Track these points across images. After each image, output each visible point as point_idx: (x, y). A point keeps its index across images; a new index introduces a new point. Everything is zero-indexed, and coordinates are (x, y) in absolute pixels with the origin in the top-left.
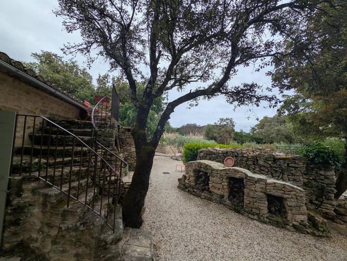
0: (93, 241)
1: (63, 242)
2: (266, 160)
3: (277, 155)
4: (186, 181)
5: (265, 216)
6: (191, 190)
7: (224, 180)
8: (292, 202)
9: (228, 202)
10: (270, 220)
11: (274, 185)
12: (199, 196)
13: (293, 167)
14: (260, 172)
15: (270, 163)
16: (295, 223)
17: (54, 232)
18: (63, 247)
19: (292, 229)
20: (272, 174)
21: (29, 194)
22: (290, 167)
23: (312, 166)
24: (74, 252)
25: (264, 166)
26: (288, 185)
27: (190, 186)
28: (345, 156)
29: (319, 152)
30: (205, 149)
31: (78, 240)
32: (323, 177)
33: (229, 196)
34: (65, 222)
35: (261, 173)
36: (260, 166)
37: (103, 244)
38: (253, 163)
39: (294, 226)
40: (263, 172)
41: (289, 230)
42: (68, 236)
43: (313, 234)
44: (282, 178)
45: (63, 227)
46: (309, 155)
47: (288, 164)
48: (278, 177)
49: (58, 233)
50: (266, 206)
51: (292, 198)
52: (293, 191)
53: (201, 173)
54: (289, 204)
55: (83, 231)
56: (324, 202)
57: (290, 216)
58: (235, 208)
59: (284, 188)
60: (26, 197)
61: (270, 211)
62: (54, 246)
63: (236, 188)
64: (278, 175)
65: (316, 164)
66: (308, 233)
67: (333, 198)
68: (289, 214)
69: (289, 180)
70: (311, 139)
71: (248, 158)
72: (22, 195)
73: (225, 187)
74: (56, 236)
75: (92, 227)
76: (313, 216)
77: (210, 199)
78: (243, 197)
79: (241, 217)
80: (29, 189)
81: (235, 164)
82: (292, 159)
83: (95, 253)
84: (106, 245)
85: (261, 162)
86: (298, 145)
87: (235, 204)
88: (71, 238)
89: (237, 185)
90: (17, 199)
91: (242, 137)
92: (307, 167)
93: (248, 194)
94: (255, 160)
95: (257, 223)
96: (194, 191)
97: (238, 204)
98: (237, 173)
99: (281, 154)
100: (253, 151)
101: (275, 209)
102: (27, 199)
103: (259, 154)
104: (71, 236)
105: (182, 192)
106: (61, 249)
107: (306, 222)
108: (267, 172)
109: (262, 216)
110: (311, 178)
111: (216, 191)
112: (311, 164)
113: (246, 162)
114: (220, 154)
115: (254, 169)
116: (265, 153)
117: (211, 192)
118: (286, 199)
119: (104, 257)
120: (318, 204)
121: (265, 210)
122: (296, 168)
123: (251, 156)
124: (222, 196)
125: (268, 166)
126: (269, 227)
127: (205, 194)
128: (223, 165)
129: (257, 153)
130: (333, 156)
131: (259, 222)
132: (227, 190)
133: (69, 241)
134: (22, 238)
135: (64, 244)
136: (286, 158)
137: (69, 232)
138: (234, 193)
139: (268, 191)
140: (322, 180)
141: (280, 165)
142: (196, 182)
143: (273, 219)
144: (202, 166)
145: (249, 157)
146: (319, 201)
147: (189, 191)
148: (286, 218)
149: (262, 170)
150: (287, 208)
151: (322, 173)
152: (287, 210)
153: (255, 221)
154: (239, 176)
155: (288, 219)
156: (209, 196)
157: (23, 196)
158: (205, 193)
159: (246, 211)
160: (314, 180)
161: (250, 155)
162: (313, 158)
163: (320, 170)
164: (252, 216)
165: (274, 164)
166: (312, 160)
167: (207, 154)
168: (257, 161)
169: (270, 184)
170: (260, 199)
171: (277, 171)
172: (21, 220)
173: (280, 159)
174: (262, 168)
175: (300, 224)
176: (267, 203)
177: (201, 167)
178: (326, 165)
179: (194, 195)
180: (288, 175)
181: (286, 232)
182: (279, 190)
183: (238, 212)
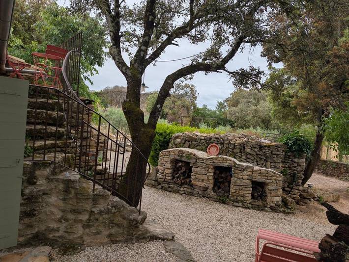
0: (125, 222)
1: (97, 224)
2: (253, 147)
3: (263, 143)
4: (159, 176)
5: (248, 202)
6: (166, 185)
7: (210, 170)
8: (272, 186)
9: (212, 194)
10: (252, 205)
11: (259, 172)
12: (177, 192)
13: (275, 155)
14: (246, 160)
15: (256, 150)
16: (272, 204)
17: (85, 217)
18: (97, 229)
19: (269, 210)
20: (257, 162)
21: (44, 181)
22: (273, 154)
23: (289, 154)
24: (107, 233)
25: (250, 154)
26: (271, 171)
27: (165, 181)
28: (315, 144)
29: (297, 140)
30: (181, 134)
31: (112, 222)
32: (296, 165)
33: (213, 188)
34: (97, 206)
35: (247, 162)
36: (247, 154)
37: (134, 223)
38: (240, 150)
39: (271, 208)
40: (249, 160)
41: (267, 211)
42: (101, 218)
43: (284, 212)
44: (265, 165)
45: (96, 210)
46: (289, 143)
47: (272, 151)
48: (262, 164)
49: (90, 217)
50: (251, 192)
51: (272, 183)
52: (274, 176)
53: (180, 164)
54: (270, 187)
55: (114, 213)
56: (294, 188)
57: (269, 199)
58: (220, 199)
59: (267, 173)
60: (41, 185)
61: (253, 197)
62: (87, 230)
63: (222, 178)
64: (262, 162)
65: (293, 152)
66: (280, 212)
67: (300, 184)
68: (269, 197)
69: (271, 167)
70: (288, 126)
71: (235, 146)
72: (36, 182)
73: (211, 178)
74: (89, 220)
75: (122, 209)
76: (285, 198)
77: (191, 194)
78: (229, 187)
79: (226, 206)
80: (44, 176)
81: (220, 152)
82: (276, 147)
83: (128, 231)
84: (137, 224)
85: (248, 150)
86: (276, 132)
87: (221, 195)
88: (104, 220)
89: (223, 175)
90: (29, 187)
91: (205, 116)
92: (285, 155)
93: (235, 183)
94: (242, 147)
95: (241, 209)
96: (169, 187)
97: (224, 194)
98: (225, 162)
99: (267, 141)
100: (239, 138)
101: (258, 194)
102: (41, 187)
103: (247, 141)
104: (104, 219)
105: (153, 189)
106: (95, 231)
107: (280, 203)
108: (253, 160)
109: (246, 202)
110: (287, 166)
111: (199, 183)
112: (289, 152)
113: (233, 149)
114: (203, 141)
115: (240, 158)
116: (252, 139)
117: (192, 186)
118: (267, 184)
119: (136, 234)
120: (288, 191)
121: (249, 197)
122: (277, 155)
123: (239, 143)
124: (206, 189)
125: (254, 154)
126: (252, 211)
127: (185, 189)
128: (206, 154)
129: (244, 140)
130: (307, 144)
131: (243, 208)
132: (212, 181)
133: (102, 223)
134: (37, 230)
135: (98, 226)
136: (271, 146)
137: (102, 215)
138: (219, 184)
139: (254, 177)
140: (295, 167)
141: (264, 153)
142: (173, 176)
143: (255, 203)
144: (184, 155)
145: (236, 144)
146: (290, 188)
147: (162, 188)
148: (266, 201)
149: (249, 158)
150: (268, 192)
151: (296, 160)
152: (267, 193)
153: (239, 208)
154: (227, 164)
155: (268, 201)
156: (190, 190)
157: (37, 184)
158: (185, 187)
159: (231, 200)
160: (289, 167)
161: (237, 142)
162: (292, 146)
163: (295, 157)
164: (237, 204)
165: (260, 152)
166: (290, 148)
167: (186, 140)
168: (244, 148)
169: (256, 171)
170: (246, 186)
171: (261, 159)
172: (36, 210)
173: (265, 146)
174: (249, 156)
175: (276, 205)
176: (251, 189)
177: (182, 156)
178: (300, 153)
179: (170, 191)
180: (271, 163)
181: (265, 213)
182: (264, 176)
183: (223, 202)
